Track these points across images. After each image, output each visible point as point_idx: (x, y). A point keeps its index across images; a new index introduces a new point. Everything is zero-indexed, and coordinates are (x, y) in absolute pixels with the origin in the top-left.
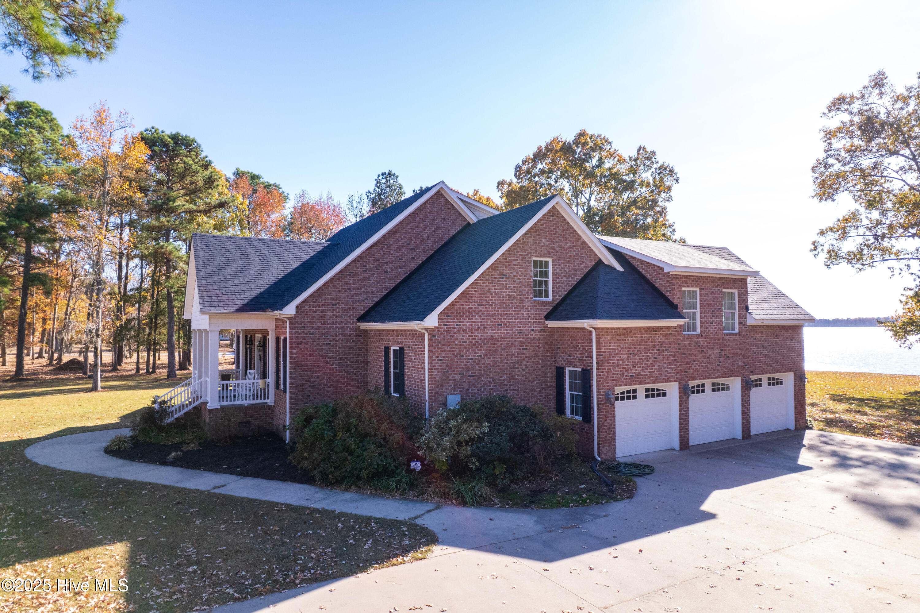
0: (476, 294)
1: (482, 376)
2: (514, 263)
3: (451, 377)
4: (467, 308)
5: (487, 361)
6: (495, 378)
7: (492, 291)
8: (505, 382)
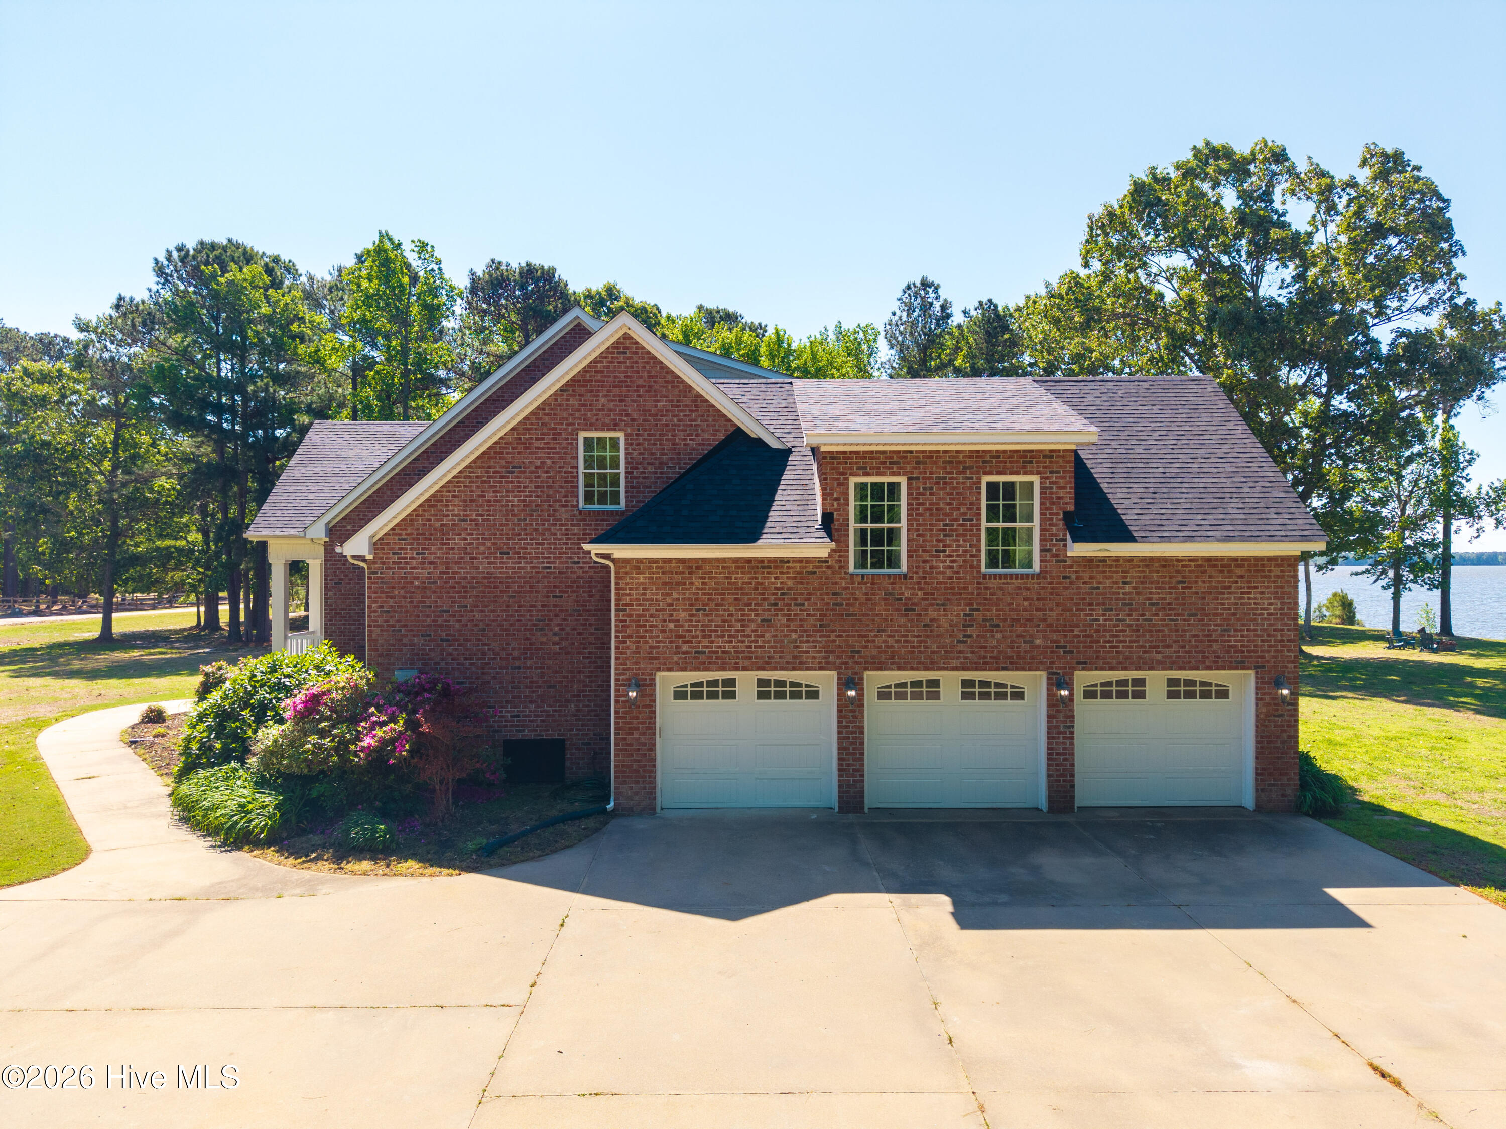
0: (456, 502)
1: (467, 640)
2: (538, 444)
3: (405, 640)
4: (438, 524)
5: (478, 616)
6: (495, 645)
7: (489, 495)
8: (516, 654)
